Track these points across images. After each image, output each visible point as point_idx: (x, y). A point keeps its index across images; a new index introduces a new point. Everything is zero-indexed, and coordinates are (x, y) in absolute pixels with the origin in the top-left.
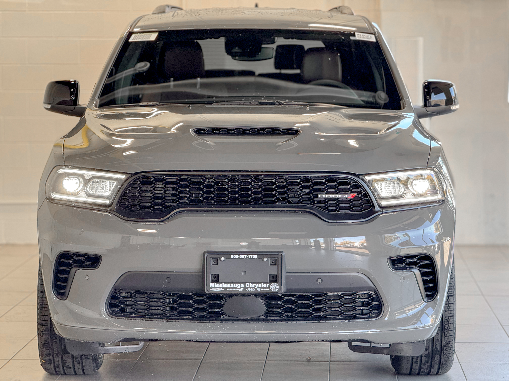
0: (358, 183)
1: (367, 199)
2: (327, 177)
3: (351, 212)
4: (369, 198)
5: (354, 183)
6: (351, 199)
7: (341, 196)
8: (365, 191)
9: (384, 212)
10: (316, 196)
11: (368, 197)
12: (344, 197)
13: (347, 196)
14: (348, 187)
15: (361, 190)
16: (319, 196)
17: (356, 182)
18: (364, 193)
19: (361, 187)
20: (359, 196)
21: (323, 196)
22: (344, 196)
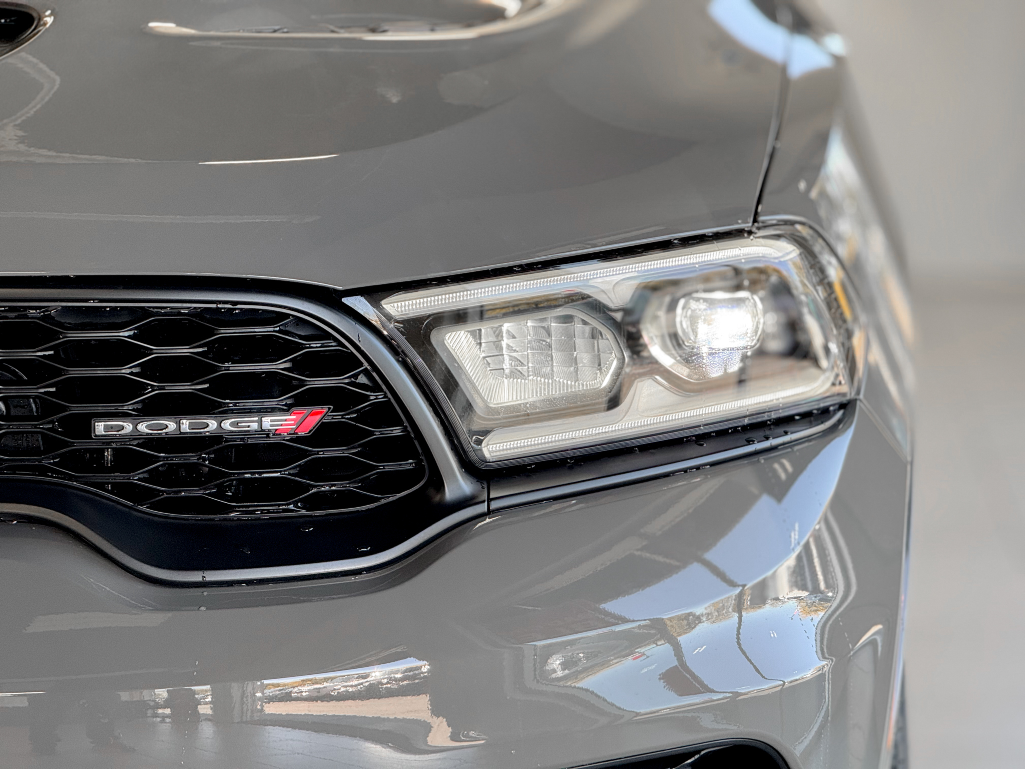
0: (336, 340)
1: (397, 431)
2: (146, 313)
3: (303, 512)
4: (405, 429)
5: (316, 345)
6: (299, 440)
7: (236, 424)
8: (381, 390)
9: (494, 505)
10: (83, 427)
11: (399, 423)
12: (255, 426)
13: (268, 422)
14: (281, 366)
15: (362, 379)
16: (100, 428)
17: (329, 336)
18: (375, 397)
19: (361, 365)
20: (348, 417)
21: (123, 428)
22: (251, 424)
